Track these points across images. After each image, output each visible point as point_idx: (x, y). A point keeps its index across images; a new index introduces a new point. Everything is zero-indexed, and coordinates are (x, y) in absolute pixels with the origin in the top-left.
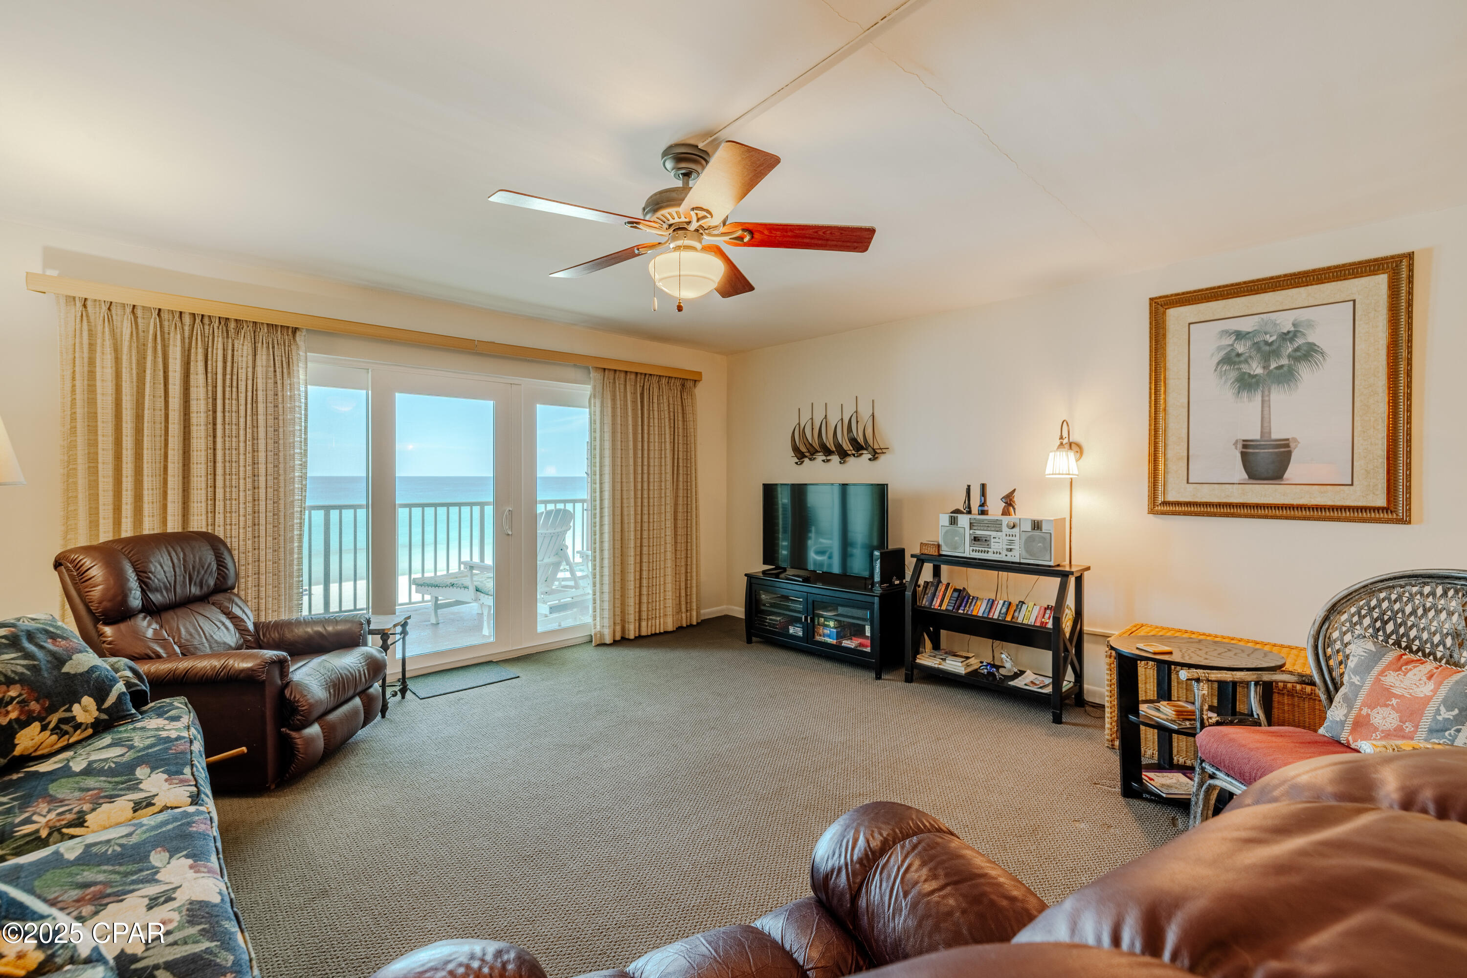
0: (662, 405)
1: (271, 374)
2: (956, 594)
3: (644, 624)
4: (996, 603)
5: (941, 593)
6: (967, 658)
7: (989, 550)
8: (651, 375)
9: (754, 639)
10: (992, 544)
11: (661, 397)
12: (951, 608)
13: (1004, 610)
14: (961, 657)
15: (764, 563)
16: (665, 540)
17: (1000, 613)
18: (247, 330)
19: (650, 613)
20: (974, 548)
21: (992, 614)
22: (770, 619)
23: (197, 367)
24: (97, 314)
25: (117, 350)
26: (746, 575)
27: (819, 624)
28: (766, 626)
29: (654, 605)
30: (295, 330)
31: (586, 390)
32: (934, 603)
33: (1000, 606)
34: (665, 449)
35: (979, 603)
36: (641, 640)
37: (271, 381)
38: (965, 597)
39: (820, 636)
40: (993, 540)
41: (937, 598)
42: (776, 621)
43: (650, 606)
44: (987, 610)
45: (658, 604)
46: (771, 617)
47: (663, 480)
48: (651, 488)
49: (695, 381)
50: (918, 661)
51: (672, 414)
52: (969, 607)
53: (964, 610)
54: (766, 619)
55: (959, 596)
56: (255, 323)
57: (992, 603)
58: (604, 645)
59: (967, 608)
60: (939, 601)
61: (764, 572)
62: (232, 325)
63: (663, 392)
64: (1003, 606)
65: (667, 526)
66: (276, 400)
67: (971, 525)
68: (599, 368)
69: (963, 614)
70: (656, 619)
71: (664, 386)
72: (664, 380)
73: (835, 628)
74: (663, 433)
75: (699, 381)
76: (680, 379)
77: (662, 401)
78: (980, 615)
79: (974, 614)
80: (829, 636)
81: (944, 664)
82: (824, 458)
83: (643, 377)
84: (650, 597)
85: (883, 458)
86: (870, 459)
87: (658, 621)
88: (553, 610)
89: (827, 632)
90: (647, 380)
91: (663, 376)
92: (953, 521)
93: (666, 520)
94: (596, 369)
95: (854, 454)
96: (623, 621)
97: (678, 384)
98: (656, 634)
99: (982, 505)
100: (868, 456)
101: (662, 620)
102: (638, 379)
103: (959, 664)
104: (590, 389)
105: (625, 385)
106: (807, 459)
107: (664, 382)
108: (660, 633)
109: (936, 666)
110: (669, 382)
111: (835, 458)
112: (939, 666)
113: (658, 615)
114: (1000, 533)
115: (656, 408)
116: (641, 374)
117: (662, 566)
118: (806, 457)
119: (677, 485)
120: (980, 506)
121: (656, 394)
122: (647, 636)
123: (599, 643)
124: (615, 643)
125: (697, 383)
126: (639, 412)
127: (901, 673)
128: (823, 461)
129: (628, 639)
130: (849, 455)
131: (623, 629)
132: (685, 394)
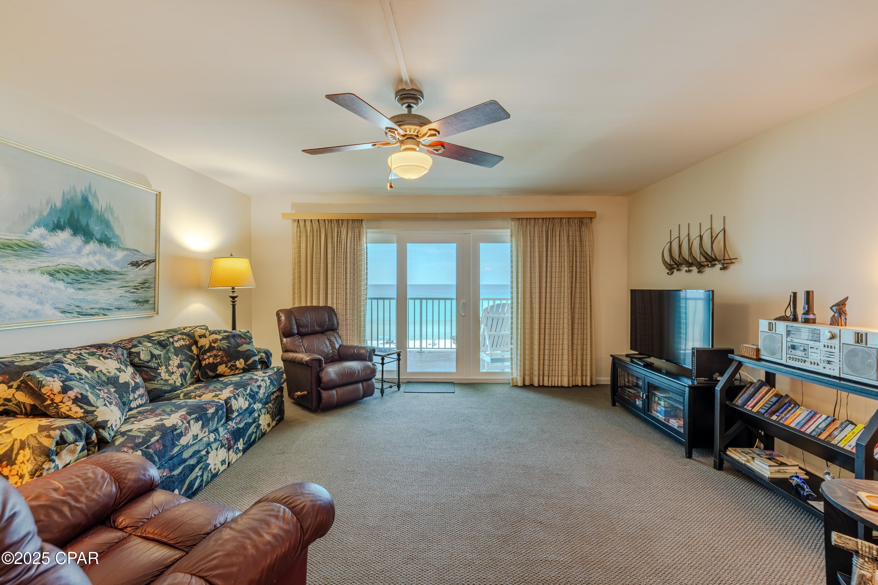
0: (562, 237)
1: (353, 241)
2: (774, 399)
3: (546, 378)
4: (818, 416)
5: (761, 395)
6: (782, 464)
7: (806, 359)
8: (554, 218)
9: (617, 404)
10: (810, 354)
11: (562, 232)
12: (763, 411)
13: (823, 425)
14: (776, 461)
15: (631, 349)
16: (563, 326)
17: (817, 427)
18: (345, 223)
19: (551, 372)
20: (792, 356)
21: (807, 427)
22: (629, 392)
23: (329, 241)
24: (302, 224)
25: (307, 237)
26: (611, 356)
27: (655, 402)
28: (626, 396)
29: (554, 367)
30: (362, 220)
31: (507, 233)
32: (749, 403)
33: (820, 420)
34: (564, 266)
35: (798, 412)
36: (541, 388)
37: (352, 244)
38: (786, 404)
39: (655, 411)
40: (810, 350)
41: (754, 400)
42: (631, 393)
43: (551, 368)
44: (804, 421)
45: (557, 367)
46: (629, 390)
47: (563, 286)
48: (553, 291)
49: (591, 218)
50: (728, 453)
51: (571, 242)
52: (785, 415)
53: (778, 416)
54: (626, 390)
55: (777, 402)
56: (348, 220)
57: (813, 415)
58: (517, 386)
59: (783, 415)
60: (755, 402)
61: (627, 356)
62: (340, 222)
63: (563, 229)
64: (824, 421)
65: (565, 317)
66: (354, 251)
67: (788, 333)
68: (515, 219)
69: (775, 421)
70: (555, 377)
71: (564, 224)
72: (564, 220)
73: (665, 407)
74: (563, 255)
75: (594, 218)
76: (578, 218)
77: (562, 234)
78: (793, 425)
79: (786, 423)
80: (660, 413)
81: (752, 462)
82: (687, 269)
83: (548, 220)
84: (551, 362)
85: (732, 267)
86: (721, 269)
87: (556, 378)
88: (493, 360)
89: (659, 409)
90: (551, 222)
91: (563, 218)
92: (771, 327)
93: (564, 313)
94: (513, 219)
95: (708, 265)
96: (531, 374)
97: (576, 222)
98: (555, 386)
99: (807, 313)
100: (719, 266)
101: (560, 378)
102: (544, 222)
103: (767, 468)
104: (510, 232)
105: (534, 227)
106: (675, 270)
107: (564, 222)
108: (558, 387)
109: (743, 462)
110: (569, 222)
111: (694, 269)
112: (746, 463)
113: (556, 375)
114: (817, 344)
115: (558, 240)
116: (546, 218)
117: (561, 343)
118: (674, 268)
119: (575, 290)
120: (804, 314)
121: (558, 230)
122: (548, 387)
123: (515, 384)
124: (524, 386)
125: (593, 219)
126: (544, 243)
127: (711, 460)
128: (686, 271)
129: (534, 386)
130: (704, 266)
131: (531, 379)
132: (583, 228)
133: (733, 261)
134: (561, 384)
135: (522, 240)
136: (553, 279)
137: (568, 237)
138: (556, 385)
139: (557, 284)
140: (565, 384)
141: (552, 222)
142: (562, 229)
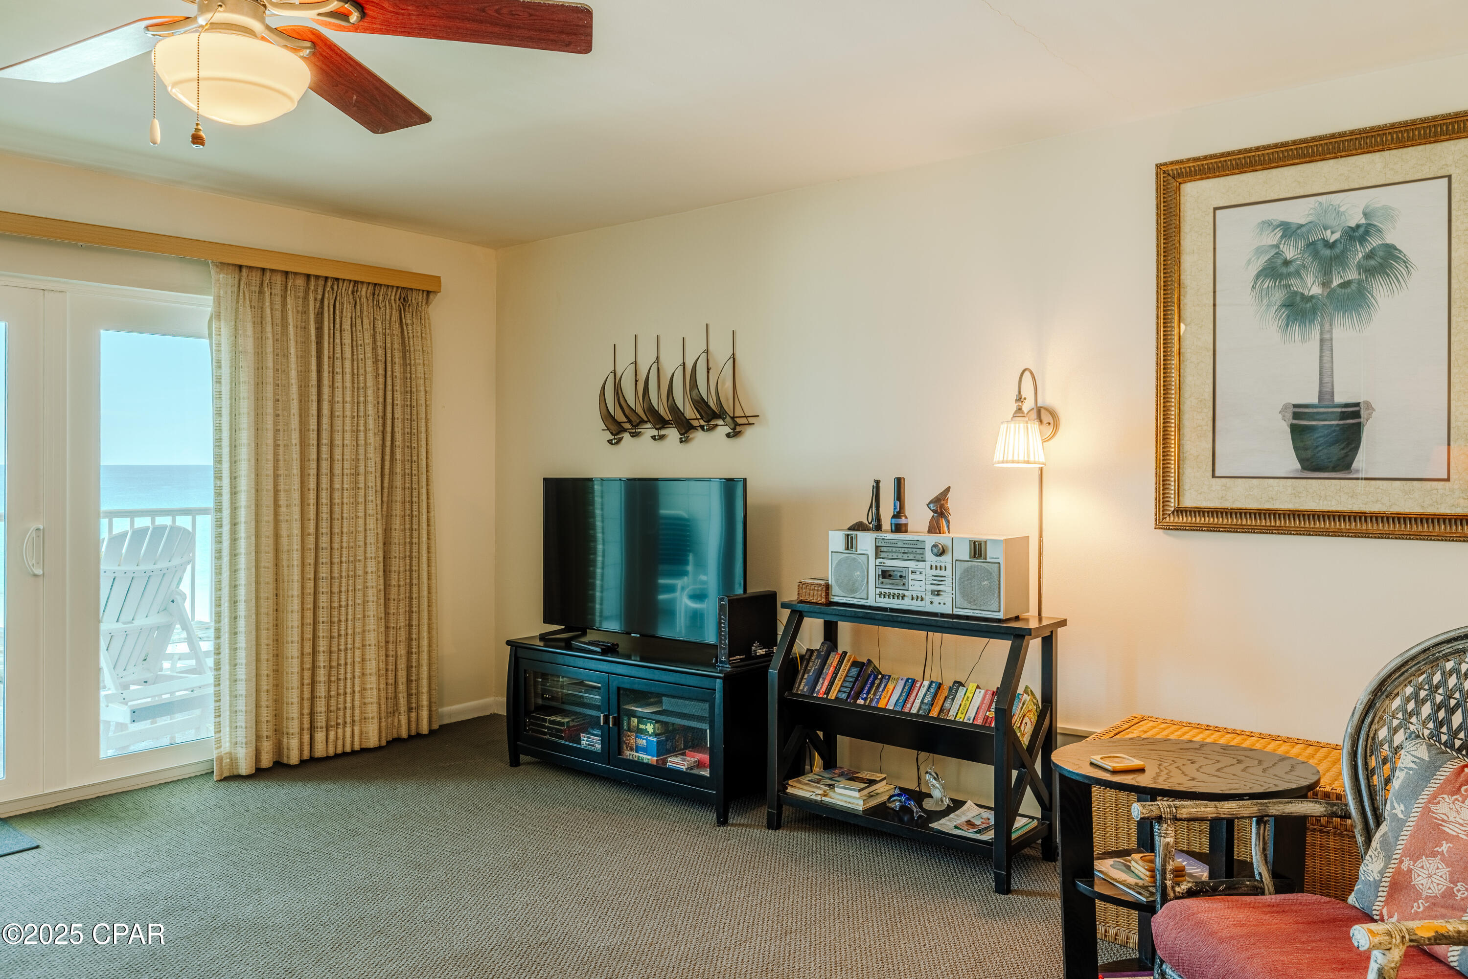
0: (360, 335)
2: (854, 672)
3: (320, 736)
4: (918, 685)
5: (832, 669)
6: (871, 782)
7: (906, 593)
8: (337, 279)
9: (523, 758)
10: (911, 582)
11: (359, 321)
12: (843, 696)
13: (929, 698)
14: (862, 780)
15: (546, 621)
16: (365, 582)
17: (922, 702)
19: (333, 716)
20: (883, 591)
21: (909, 705)
22: (551, 722)
26: (509, 643)
27: (629, 730)
28: (545, 734)
29: (341, 700)
32: (818, 688)
33: (923, 690)
35: (891, 686)
38: (870, 676)
39: (632, 749)
40: (911, 576)
41: (824, 679)
42: (562, 724)
43: (333, 702)
44: (902, 698)
45: (349, 699)
46: (553, 718)
47: (362, 471)
48: (337, 486)
49: (428, 292)
50: (790, 790)
51: (380, 352)
52: (875, 694)
53: (865, 699)
54: (545, 720)
55: (859, 675)
57: (911, 685)
58: (238, 778)
59: (871, 695)
60: (826, 683)
61: (542, 637)
63: (361, 312)
64: (928, 690)
65: (369, 555)
67: (878, 550)
68: (229, 264)
69: (863, 706)
70: (344, 727)
71: (364, 300)
72: (364, 289)
73: (656, 735)
74: (362, 385)
75: (435, 293)
76: (398, 288)
77: (359, 328)
78: (890, 707)
79: (882, 705)
80: (645, 750)
81: (831, 794)
82: (655, 432)
83: (321, 282)
84: (334, 686)
85: (749, 433)
86: (728, 435)
87: (348, 730)
88: (137, 715)
89: (642, 742)
90: (328, 288)
91: (363, 283)
92: (850, 543)
93: (366, 544)
94: (223, 266)
95: (702, 427)
96: (279, 731)
97: (393, 298)
98: (344, 754)
99: (898, 515)
100: (723, 430)
101: (357, 729)
102: (312, 288)
103: (857, 794)
104: (211, 303)
105: (284, 298)
106: (626, 436)
107: (364, 293)
108: (353, 753)
109: (819, 798)
110: (374, 294)
111: (673, 434)
112: (823, 798)
113: (348, 720)
114: (921, 564)
115: (347, 340)
116: (317, 277)
117: (358, 630)
118: (625, 430)
119: (391, 481)
120: (894, 517)
121: (349, 315)
122: (327, 758)
123: (226, 774)
124: (259, 773)
125: (431, 296)
126: (313, 346)
127: (763, 813)
128: (654, 438)
129: (288, 766)
130: (694, 428)
131: (279, 748)
132: (409, 316)
133: (751, 420)
134: (361, 744)
135: (250, 333)
136: (338, 451)
137: (374, 336)
138: (348, 749)
139: (347, 464)
140: (372, 741)
141: (332, 289)
142: (358, 314)
